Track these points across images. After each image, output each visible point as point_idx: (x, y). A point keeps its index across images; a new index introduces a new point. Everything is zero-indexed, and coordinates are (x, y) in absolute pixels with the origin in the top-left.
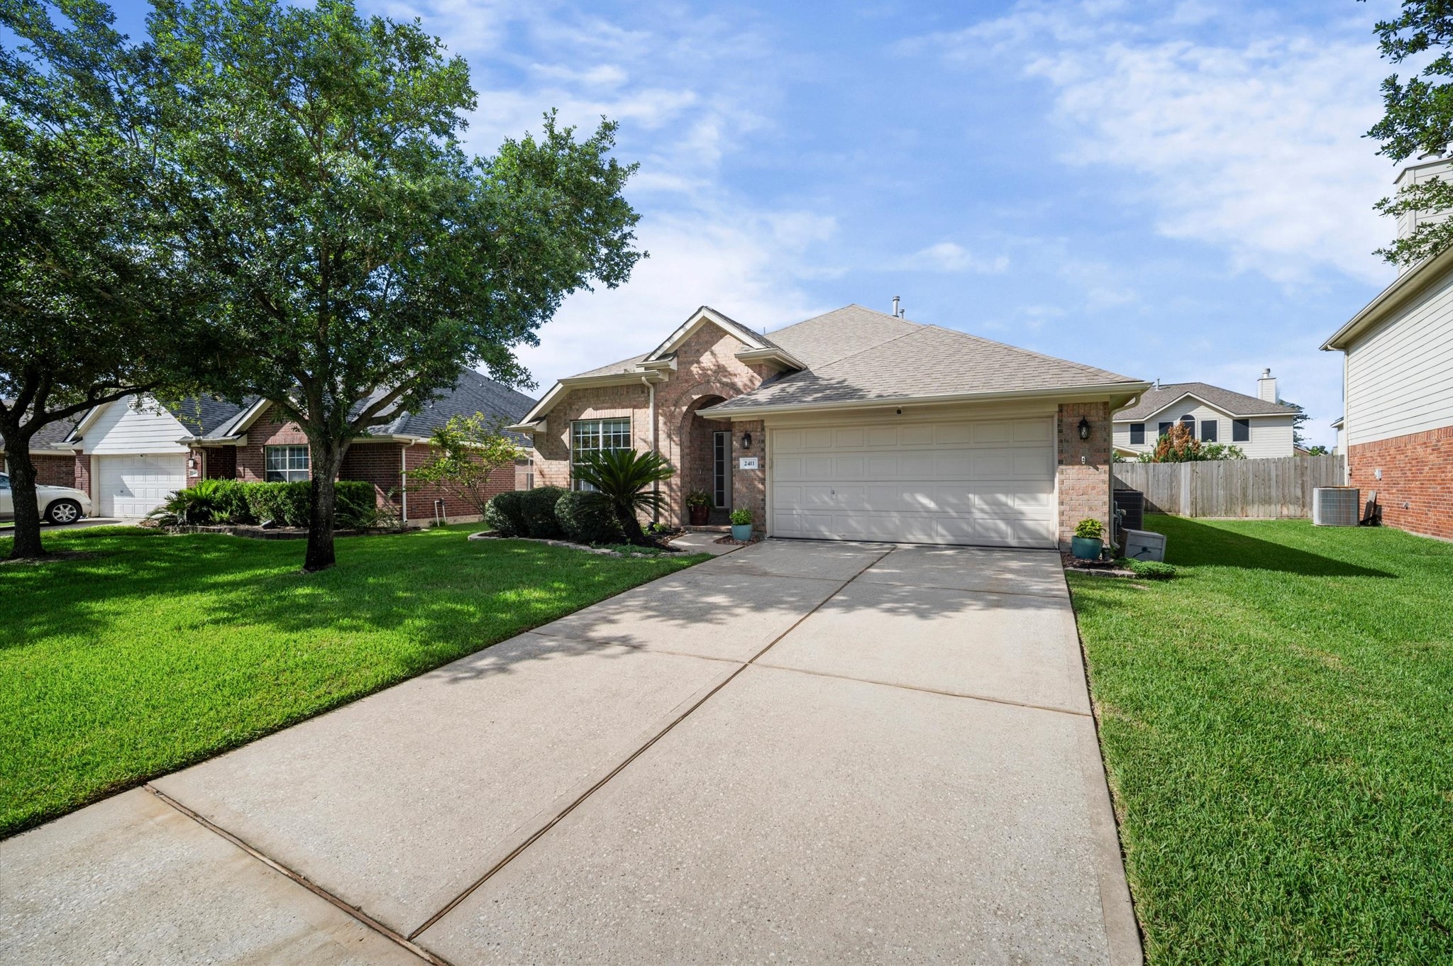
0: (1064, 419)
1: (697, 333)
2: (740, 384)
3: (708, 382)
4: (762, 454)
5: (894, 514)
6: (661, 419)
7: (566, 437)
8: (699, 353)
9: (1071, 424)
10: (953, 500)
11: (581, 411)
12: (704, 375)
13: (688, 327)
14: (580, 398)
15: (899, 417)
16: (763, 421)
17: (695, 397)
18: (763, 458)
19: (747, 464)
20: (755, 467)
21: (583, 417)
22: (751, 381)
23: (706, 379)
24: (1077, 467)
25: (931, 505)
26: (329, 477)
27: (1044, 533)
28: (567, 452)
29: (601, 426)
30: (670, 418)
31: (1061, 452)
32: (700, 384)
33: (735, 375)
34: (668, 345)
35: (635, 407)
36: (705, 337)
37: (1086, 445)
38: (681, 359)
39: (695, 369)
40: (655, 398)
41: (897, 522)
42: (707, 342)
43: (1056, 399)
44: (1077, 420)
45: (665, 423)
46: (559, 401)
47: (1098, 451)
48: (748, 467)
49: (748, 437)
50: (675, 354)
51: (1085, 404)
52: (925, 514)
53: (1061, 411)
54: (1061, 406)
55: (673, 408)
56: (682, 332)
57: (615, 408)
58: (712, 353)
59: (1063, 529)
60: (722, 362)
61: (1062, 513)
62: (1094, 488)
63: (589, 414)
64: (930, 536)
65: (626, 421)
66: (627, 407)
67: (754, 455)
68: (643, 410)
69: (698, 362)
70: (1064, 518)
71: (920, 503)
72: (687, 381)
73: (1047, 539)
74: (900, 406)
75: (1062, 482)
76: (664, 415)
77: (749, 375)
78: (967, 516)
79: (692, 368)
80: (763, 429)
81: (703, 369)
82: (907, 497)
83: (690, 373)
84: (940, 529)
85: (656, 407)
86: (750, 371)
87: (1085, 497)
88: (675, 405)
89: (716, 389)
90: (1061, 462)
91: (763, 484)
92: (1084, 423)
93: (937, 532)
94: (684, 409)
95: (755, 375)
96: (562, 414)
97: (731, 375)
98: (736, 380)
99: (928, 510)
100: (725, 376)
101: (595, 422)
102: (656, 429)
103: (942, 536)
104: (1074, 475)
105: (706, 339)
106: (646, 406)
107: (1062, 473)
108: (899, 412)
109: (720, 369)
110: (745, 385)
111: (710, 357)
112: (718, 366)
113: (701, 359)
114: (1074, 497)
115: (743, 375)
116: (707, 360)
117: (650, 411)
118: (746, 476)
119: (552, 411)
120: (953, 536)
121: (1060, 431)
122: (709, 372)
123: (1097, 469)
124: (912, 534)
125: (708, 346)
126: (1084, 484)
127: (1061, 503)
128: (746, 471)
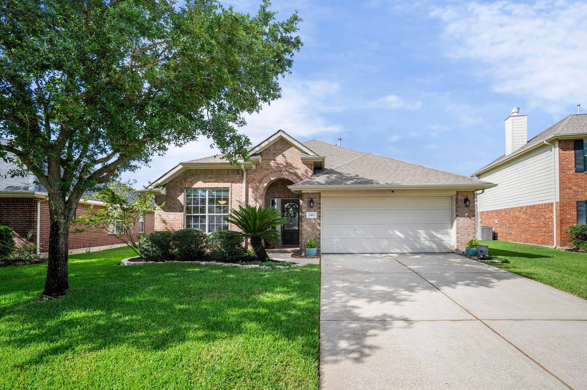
0: (459, 198)
1: (274, 144)
2: (300, 173)
3: (281, 171)
4: (319, 210)
5: (384, 240)
6: (250, 190)
7: (181, 198)
8: (275, 155)
9: (461, 200)
10: (411, 233)
11: (192, 183)
12: (278, 167)
13: (271, 140)
14: (193, 175)
15: (393, 194)
16: (320, 193)
17: (272, 179)
18: (320, 212)
19: (310, 215)
20: (315, 217)
21: (195, 186)
22: (306, 172)
23: (279, 169)
24: (463, 218)
25: (402, 236)
26: (67, 221)
27: (449, 247)
28: (182, 207)
29: (207, 192)
30: (256, 189)
31: (457, 211)
32: (275, 172)
33: (297, 168)
34: (257, 149)
35: (232, 182)
36: (279, 147)
37: (467, 209)
38: (263, 157)
39: (272, 163)
40: (246, 178)
41: (386, 244)
42: (280, 150)
43: (454, 189)
44: (464, 198)
45: (253, 192)
46: (176, 176)
47: (471, 211)
48: (311, 217)
49: (311, 201)
50: (260, 154)
51: (466, 192)
52: (399, 239)
53: (457, 194)
54: (457, 192)
55: (258, 184)
56: (266, 143)
57: (218, 182)
58: (283, 156)
59: (458, 244)
60: (289, 161)
61: (458, 238)
62: (470, 227)
63: (199, 184)
64: (400, 249)
65: (226, 190)
66: (227, 182)
67: (315, 211)
68: (238, 184)
69: (274, 160)
70: (459, 239)
71: (396, 235)
72: (267, 170)
73: (449, 249)
74: (393, 189)
75: (457, 224)
76: (253, 188)
77: (305, 169)
78: (417, 240)
79: (271, 163)
80: (320, 198)
81: (277, 164)
82: (391, 232)
83: (269, 165)
84: (406, 247)
85: (247, 183)
86: (306, 166)
87: (467, 230)
88: (259, 182)
89: (285, 175)
90: (457, 216)
91: (320, 226)
92: (466, 200)
93: (404, 248)
94: (265, 185)
95: (308, 169)
96: (178, 184)
97: (294, 168)
98: (297, 171)
99: (400, 238)
100: (291, 169)
101: (204, 190)
102: (247, 195)
103: (406, 249)
104: (462, 221)
105: (279, 148)
106: (240, 181)
107: (458, 220)
108: (393, 191)
109: (288, 165)
110: (303, 174)
111: (282, 157)
112: (287, 163)
113: (276, 158)
114: (462, 230)
115: (302, 169)
116: (280, 159)
117: (244, 185)
118: (309, 222)
119: (171, 182)
120: (411, 249)
121: (457, 203)
122: (281, 166)
123: (471, 219)
124: (393, 249)
125: (281, 151)
126: (466, 225)
127: (458, 233)
128: (310, 219)
